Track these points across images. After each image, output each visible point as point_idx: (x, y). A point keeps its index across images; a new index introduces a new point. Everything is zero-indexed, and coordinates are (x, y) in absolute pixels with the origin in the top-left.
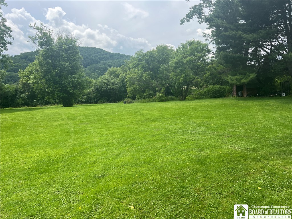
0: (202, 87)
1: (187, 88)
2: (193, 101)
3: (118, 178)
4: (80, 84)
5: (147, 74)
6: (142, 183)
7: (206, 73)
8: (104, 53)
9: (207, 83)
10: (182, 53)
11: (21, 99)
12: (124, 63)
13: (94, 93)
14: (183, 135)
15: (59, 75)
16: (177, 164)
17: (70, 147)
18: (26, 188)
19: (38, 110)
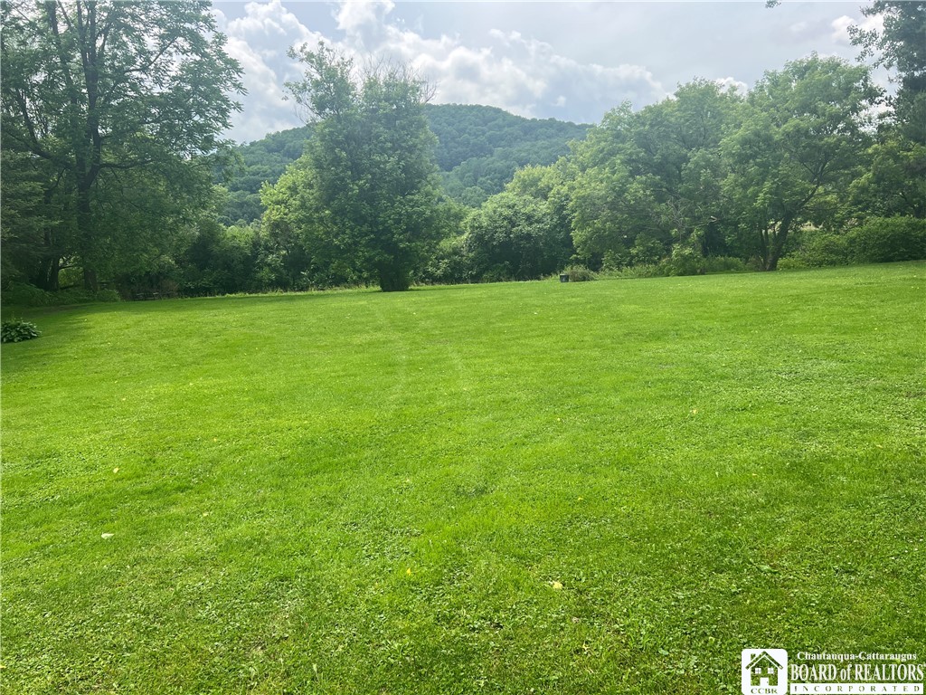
0: (841, 224)
1: (784, 229)
2: (802, 274)
3: (522, 500)
4: (428, 221)
5: (640, 183)
6: (595, 521)
7: (858, 175)
8: (504, 120)
9: (860, 210)
10: (768, 106)
11: (266, 269)
12: (568, 149)
13: (470, 250)
14: (750, 386)
15: (369, 196)
16: (717, 473)
17: (394, 406)
18: (273, 508)
19: (311, 301)
